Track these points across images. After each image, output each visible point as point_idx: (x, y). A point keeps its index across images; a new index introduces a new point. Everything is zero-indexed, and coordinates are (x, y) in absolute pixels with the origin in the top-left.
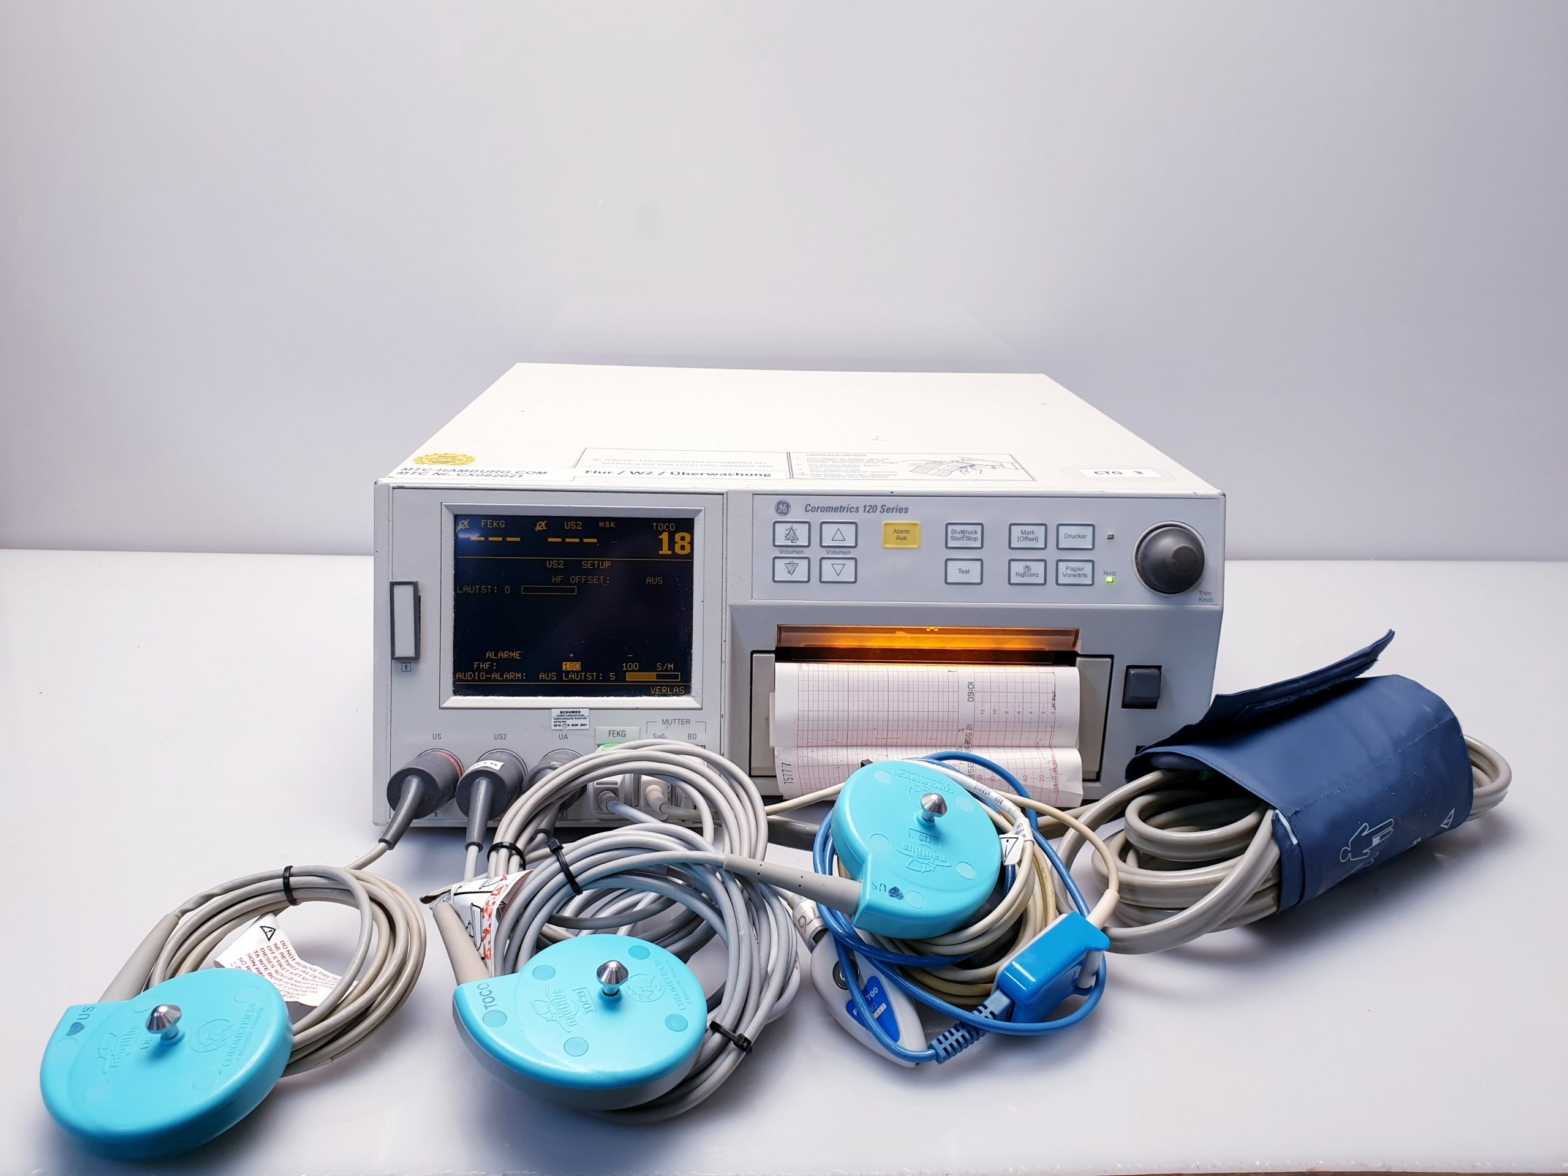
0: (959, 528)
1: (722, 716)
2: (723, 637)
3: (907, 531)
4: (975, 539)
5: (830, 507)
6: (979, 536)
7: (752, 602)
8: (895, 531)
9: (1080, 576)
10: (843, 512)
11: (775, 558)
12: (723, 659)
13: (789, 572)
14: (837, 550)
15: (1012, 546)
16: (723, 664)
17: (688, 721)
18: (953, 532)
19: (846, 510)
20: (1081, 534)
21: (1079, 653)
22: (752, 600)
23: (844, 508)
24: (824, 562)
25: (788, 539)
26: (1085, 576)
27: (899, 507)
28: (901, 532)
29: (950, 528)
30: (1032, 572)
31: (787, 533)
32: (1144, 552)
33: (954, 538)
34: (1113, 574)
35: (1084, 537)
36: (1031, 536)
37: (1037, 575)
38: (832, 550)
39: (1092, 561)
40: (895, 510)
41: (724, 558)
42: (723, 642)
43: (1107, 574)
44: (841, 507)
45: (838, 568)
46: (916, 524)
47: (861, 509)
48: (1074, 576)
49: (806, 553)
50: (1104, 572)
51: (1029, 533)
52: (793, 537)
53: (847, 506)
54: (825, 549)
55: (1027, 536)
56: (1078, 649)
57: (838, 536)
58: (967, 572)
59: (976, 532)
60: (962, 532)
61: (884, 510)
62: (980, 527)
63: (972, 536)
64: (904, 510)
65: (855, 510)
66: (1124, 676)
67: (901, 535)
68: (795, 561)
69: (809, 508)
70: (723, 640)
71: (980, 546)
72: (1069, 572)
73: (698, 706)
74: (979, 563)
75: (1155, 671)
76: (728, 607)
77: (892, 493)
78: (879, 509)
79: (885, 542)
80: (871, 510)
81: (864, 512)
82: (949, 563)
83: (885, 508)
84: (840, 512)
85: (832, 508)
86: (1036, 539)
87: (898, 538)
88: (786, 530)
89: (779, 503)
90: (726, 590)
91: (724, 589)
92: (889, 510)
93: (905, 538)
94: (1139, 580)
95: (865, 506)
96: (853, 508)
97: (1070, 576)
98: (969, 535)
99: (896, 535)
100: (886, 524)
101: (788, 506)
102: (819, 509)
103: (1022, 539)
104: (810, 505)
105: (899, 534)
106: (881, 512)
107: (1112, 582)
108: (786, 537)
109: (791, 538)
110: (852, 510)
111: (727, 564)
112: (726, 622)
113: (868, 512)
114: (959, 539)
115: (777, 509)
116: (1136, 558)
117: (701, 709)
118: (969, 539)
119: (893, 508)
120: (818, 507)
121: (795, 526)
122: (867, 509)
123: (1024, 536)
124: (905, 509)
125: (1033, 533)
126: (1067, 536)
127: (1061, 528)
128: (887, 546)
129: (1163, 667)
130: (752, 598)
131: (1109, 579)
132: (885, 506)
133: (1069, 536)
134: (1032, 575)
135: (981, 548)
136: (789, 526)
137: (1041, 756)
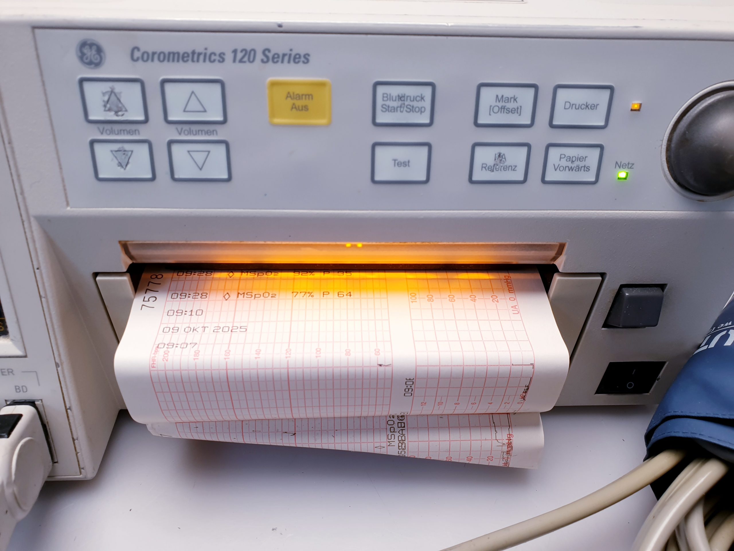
0: (395, 91)
1: (57, 365)
2: (35, 263)
3: (309, 96)
4: (421, 110)
5: (174, 54)
6: (427, 104)
7: (70, 210)
8: (289, 96)
9: (579, 169)
10: (198, 61)
11: (92, 143)
12: (42, 293)
13: (120, 165)
14: (194, 128)
15: (480, 121)
16: (43, 299)
17: (11, 372)
18: (387, 97)
19: (202, 58)
20: (590, 102)
21: (560, 271)
22: (69, 208)
23: (199, 54)
24: (175, 148)
25: (110, 110)
26: (587, 169)
27: (293, 53)
28: (299, 97)
29: (381, 90)
30: (508, 163)
31: (106, 98)
32: (684, 134)
33: (387, 109)
34: (629, 166)
35: (594, 107)
36: (511, 105)
37: (514, 168)
38: (186, 127)
39: (601, 147)
40: (286, 58)
41: (6, 142)
42: (37, 271)
43: (620, 166)
44: (193, 53)
45: (200, 157)
46: (322, 85)
47: (229, 57)
48: (571, 169)
49: (144, 133)
50: (617, 163)
51: (508, 100)
52: (117, 106)
53: (204, 51)
54: (173, 127)
55: (504, 104)
56: (560, 263)
57: (194, 105)
58: (406, 164)
59: (422, 98)
60: (401, 98)
61: (267, 57)
62: (427, 91)
63: (415, 104)
64: (302, 59)
65: (217, 58)
66: (614, 295)
67: (300, 103)
68: (127, 147)
69: (137, 54)
70: (36, 267)
71: (427, 121)
72: (564, 163)
73: (19, 353)
74: (425, 149)
75: (655, 292)
76: (32, 219)
77: (280, 26)
78: (260, 56)
79: (273, 115)
80: (246, 59)
81: (234, 61)
82: (379, 150)
83: (270, 55)
84: (193, 61)
85: (178, 54)
86: (517, 111)
87: (294, 107)
88: (104, 94)
89: (83, 44)
90: (22, 193)
91: (18, 191)
92: (277, 58)
93: (305, 108)
94: (665, 176)
95: (235, 52)
96: (215, 54)
97: (565, 169)
98: (412, 103)
99: (290, 102)
100: (274, 84)
101: (99, 50)
102: (156, 57)
103: (496, 109)
104: (138, 49)
105: (295, 101)
106: (262, 61)
107: (625, 179)
108: (105, 106)
109: (115, 109)
110: (213, 57)
111: (13, 152)
112: (34, 241)
113: (241, 61)
114: (394, 110)
115: (82, 57)
116: (670, 140)
117: (26, 356)
118: (412, 109)
119: (284, 55)
120: (154, 53)
121: (118, 87)
122: (239, 55)
123: (500, 104)
124: (305, 56)
125: (515, 100)
126: (568, 105)
127: (561, 92)
128: (277, 121)
129: (668, 285)
130: (68, 204)
131: (622, 174)
132: (269, 51)
133: (572, 105)
134: (506, 168)
135: (430, 124)
136: (106, 87)
137: (494, 438)
